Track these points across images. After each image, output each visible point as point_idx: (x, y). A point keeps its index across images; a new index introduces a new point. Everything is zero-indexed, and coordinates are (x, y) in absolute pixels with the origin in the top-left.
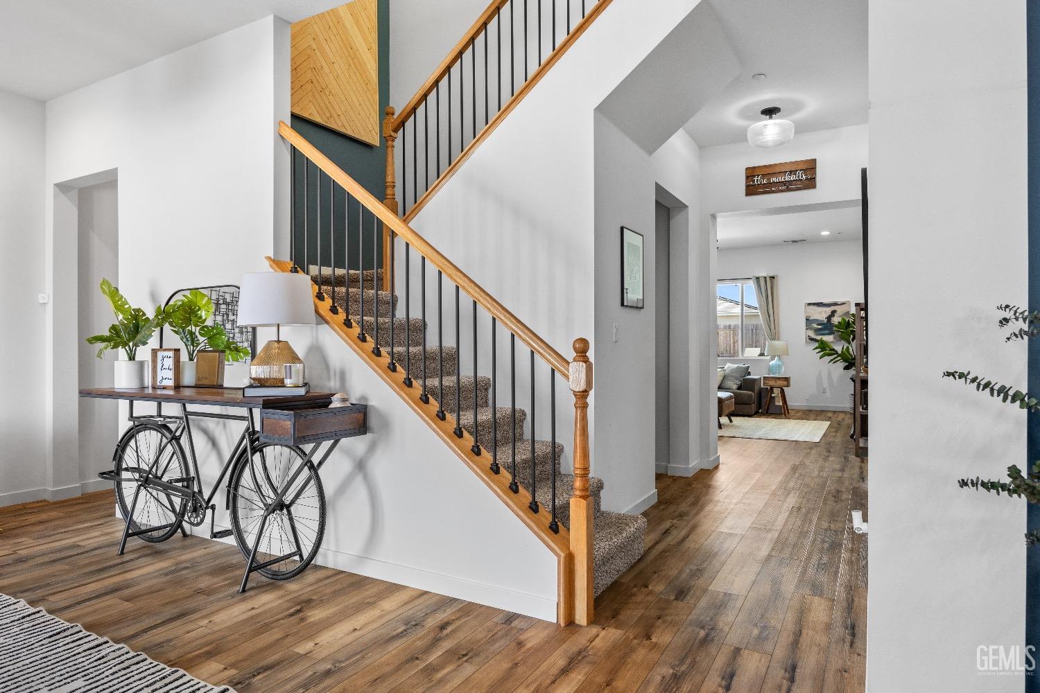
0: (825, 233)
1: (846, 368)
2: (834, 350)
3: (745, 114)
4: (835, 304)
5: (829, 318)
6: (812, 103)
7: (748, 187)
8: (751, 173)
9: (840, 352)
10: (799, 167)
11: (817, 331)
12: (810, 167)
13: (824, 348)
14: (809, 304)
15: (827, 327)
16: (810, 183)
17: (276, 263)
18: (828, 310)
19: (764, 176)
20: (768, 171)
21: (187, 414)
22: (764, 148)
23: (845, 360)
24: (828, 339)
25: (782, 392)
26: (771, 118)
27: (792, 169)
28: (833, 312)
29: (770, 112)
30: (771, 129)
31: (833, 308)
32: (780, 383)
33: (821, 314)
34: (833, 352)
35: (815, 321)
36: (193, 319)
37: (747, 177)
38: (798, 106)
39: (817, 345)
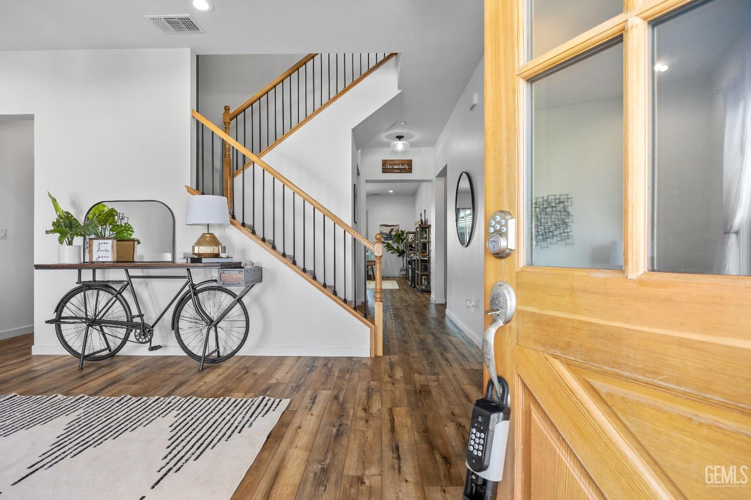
0: (391, 191)
1: (399, 256)
2: (393, 247)
3: (388, 137)
4: (393, 226)
5: (390, 232)
6: (417, 136)
7: (383, 169)
8: (385, 163)
9: (396, 248)
10: (405, 163)
11: (385, 239)
12: (409, 163)
13: (389, 247)
14: (382, 225)
15: (389, 236)
16: (410, 170)
17: (189, 190)
18: (390, 228)
19: (390, 165)
20: (392, 162)
21: (130, 277)
22: (396, 152)
23: (398, 252)
24: (390, 242)
25: (372, 268)
26: (400, 140)
27: (403, 162)
28: (392, 230)
29: (400, 138)
30: (400, 145)
31: (392, 227)
32: (372, 263)
33: (387, 230)
34: (392, 248)
35: (384, 234)
36: (110, 220)
37: (383, 165)
38: (411, 136)
39: (386, 244)
